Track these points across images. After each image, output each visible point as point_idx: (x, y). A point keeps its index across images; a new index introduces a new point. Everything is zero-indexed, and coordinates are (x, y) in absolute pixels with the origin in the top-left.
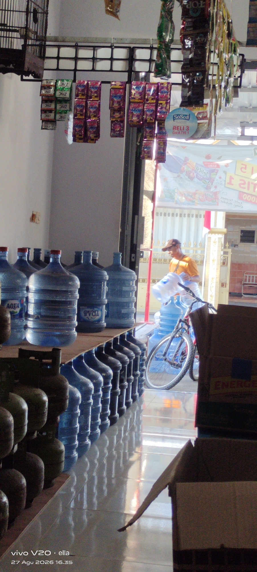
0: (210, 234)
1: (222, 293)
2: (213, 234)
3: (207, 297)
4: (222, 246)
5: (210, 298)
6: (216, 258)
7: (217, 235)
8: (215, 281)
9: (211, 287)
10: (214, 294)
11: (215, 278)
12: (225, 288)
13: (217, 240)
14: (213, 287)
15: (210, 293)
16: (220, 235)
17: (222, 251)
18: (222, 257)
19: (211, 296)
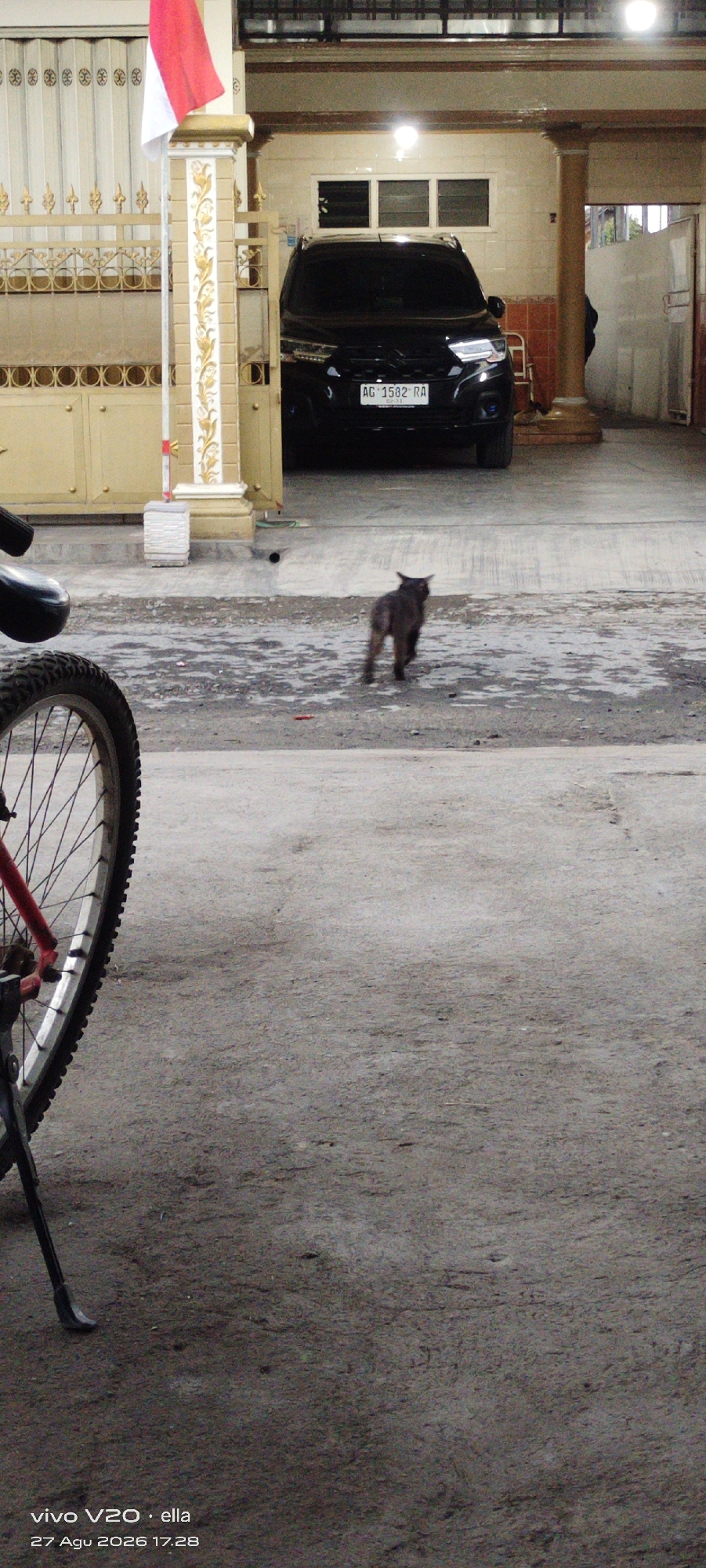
0: (180, 145)
1: (255, 409)
2: (194, 145)
3: (190, 431)
4: (238, 201)
5: (203, 433)
6: (213, 254)
7: (209, 145)
8: (216, 356)
9: (200, 384)
10: (216, 416)
11: (217, 346)
12: (264, 387)
13: (212, 171)
14: (210, 385)
15: (197, 414)
16: (222, 145)
17: (237, 220)
18: (243, 248)
19: (207, 426)
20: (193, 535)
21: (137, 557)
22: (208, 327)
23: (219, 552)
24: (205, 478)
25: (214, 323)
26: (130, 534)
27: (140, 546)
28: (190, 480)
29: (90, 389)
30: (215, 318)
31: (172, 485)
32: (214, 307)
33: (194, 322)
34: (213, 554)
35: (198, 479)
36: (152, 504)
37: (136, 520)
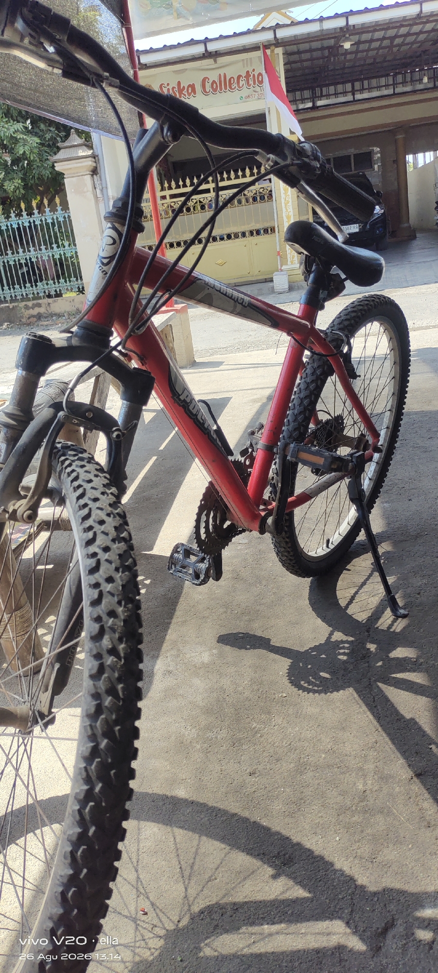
11: (292, 217)
20: (289, 282)
21: (272, 291)
22: (289, 211)
23: (298, 287)
24: (292, 263)
25: (290, 209)
26: (271, 284)
27: (273, 288)
28: (287, 264)
29: (252, 238)
30: (291, 207)
31: (281, 266)
32: (290, 204)
33: (284, 210)
34: (296, 288)
35: (289, 263)
36: (276, 273)
37: (271, 280)
